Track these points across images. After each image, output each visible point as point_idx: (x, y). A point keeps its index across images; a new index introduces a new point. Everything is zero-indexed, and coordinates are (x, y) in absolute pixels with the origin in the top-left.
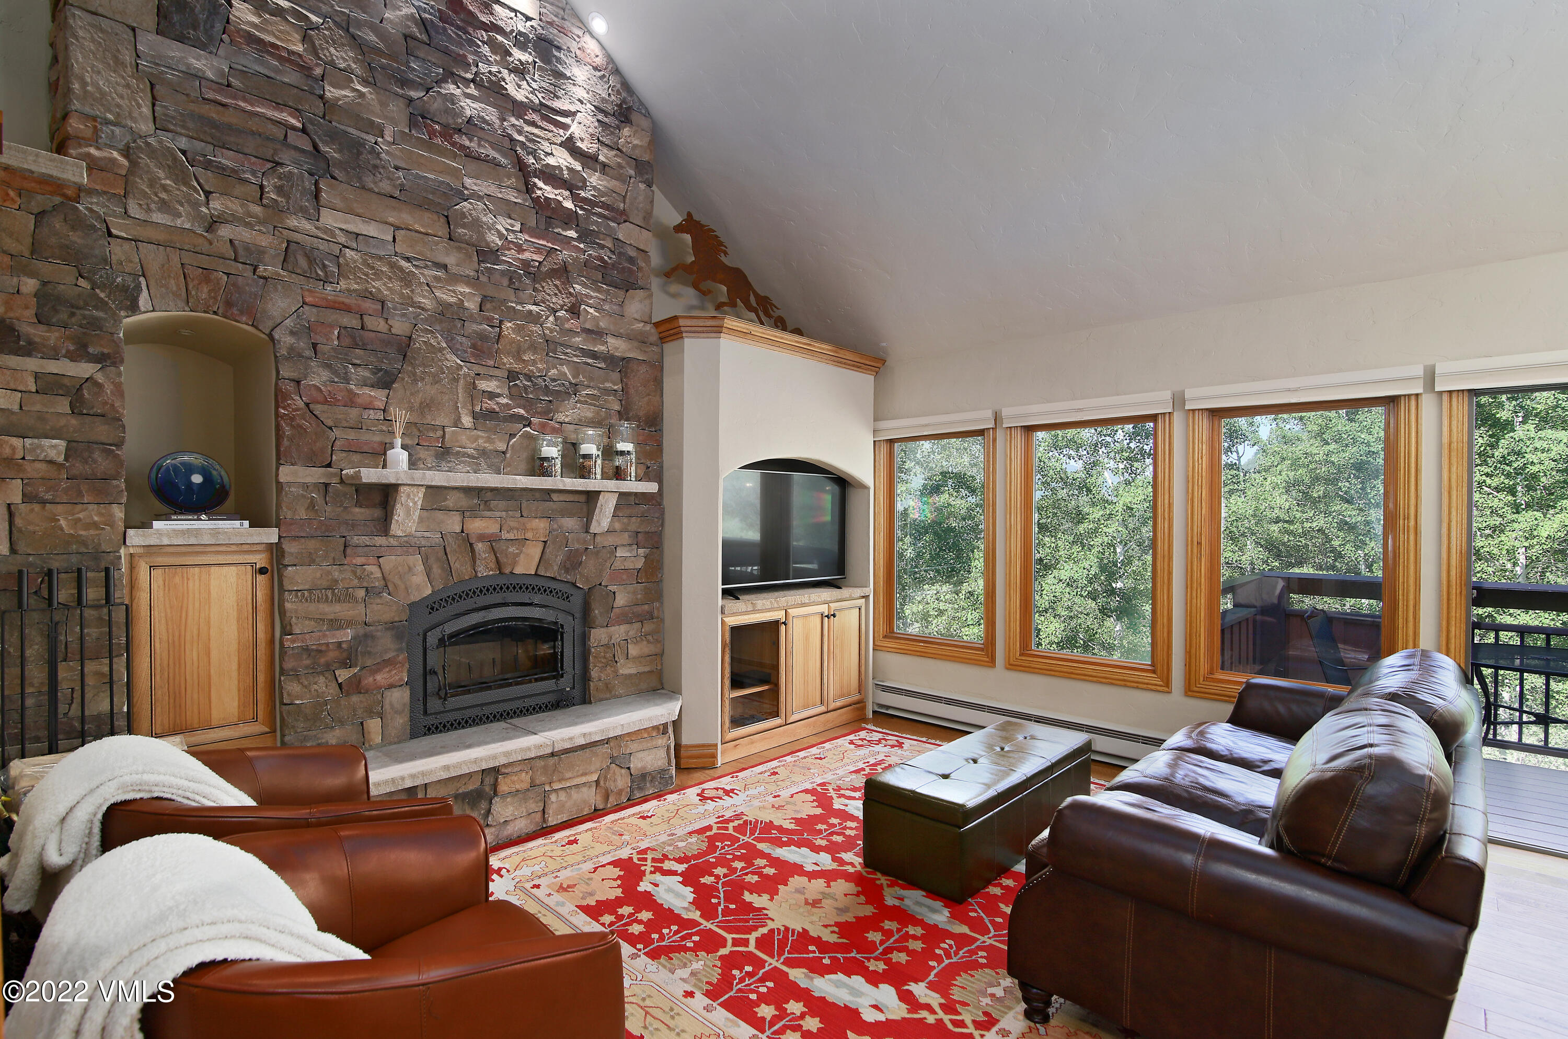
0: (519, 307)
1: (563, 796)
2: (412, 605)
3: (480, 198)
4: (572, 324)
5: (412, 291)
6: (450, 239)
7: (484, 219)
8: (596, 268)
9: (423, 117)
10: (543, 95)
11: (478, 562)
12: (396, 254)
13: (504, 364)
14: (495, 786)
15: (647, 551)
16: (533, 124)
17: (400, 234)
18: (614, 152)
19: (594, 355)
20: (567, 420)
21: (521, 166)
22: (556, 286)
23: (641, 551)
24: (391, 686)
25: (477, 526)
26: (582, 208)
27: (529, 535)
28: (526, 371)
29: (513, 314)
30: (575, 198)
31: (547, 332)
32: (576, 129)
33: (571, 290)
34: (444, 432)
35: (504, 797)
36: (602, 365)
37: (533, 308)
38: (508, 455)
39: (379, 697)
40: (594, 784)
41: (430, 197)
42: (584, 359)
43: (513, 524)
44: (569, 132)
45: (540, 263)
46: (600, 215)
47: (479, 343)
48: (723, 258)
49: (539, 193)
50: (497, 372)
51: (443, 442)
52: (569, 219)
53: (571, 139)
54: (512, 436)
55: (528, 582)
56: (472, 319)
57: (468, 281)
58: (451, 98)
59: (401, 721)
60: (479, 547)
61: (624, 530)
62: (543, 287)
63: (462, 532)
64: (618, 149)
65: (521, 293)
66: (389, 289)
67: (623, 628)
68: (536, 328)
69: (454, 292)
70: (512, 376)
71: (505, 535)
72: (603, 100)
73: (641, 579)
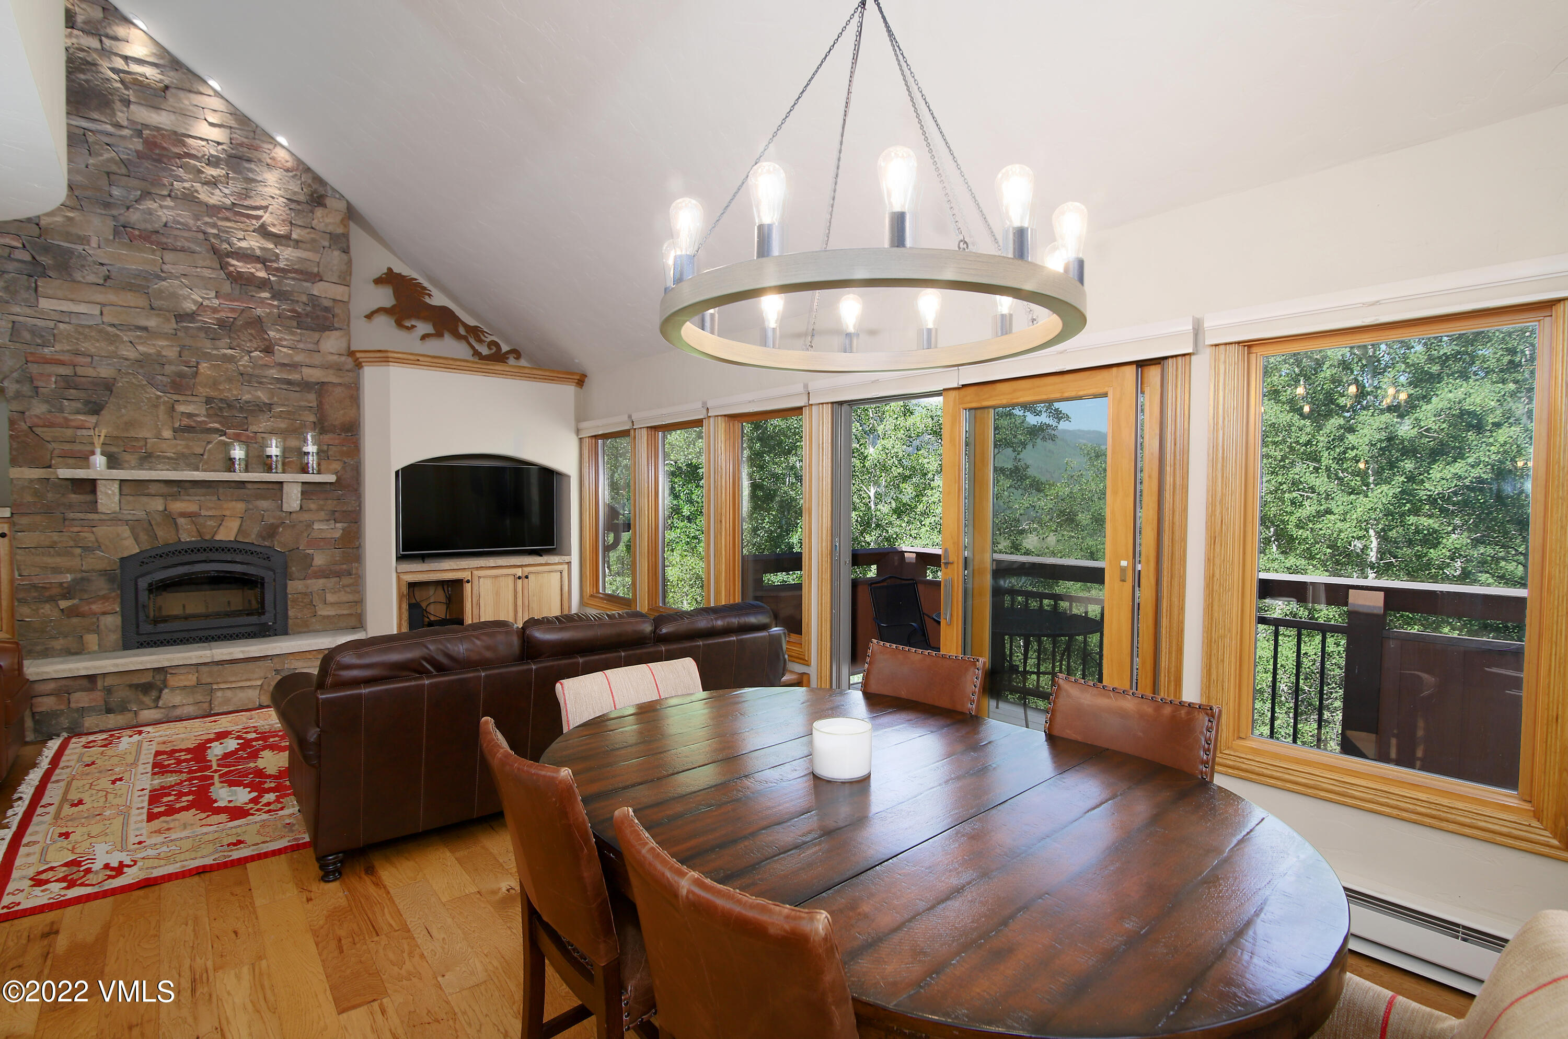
0: (215, 352)
1: (229, 694)
2: (122, 560)
3: (177, 278)
4: (267, 359)
5: (117, 348)
6: (152, 309)
7: (181, 292)
8: (290, 318)
9: (124, 227)
10: (235, 197)
11: (181, 532)
12: (103, 323)
13: (201, 393)
14: (165, 681)
15: (345, 525)
16: (227, 219)
17: (106, 310)
18: (308, 230)
19: (289, 382)
20: (260, 431)
21: (215, 251)
22: (251, 334)
23: (339, 525)
24: (104, 613)
25: (178, 506)
26: (274, 275)
27: (227, 513)
28: (222, 396)
29: (208, 357)
30: (267, 268)
31: (241, 368)
32: (267, 218)
33: (266, 336)
34: (146, 443)
35: (173, 689)
36: (298, 389)
37: (230, 351)
38: (205, 457)
39: (95, 620)
40: (259, 688)
41: (133, 281)
42: (278, 386)
43: (210, 505)
44: (261, 221)
45: (235, 319)
46: (293, 279)
47: (178, 379)
48: (427, 300)
49: (231, 269)
50: (195, 399)
51: (146, 449)
52: (263, 284)
53: (263, 226)
54: (209, 443)
55: (229, 546)
56: (170, 363)
57: (165, 336)
58: (150, 212)
59: (115, 637)
60: (181, 521)
61: (321, 509)
62: (238, 336)
63: (166, 510)
64: (312, 228)
65: (217, 342)
66: (96, 347)
67: (321, 581)
68: (231, 366)
69: (154, 345)
70: (209, 400)
71: (203, 513)
72: (295, 193)
73: (338, 545)
